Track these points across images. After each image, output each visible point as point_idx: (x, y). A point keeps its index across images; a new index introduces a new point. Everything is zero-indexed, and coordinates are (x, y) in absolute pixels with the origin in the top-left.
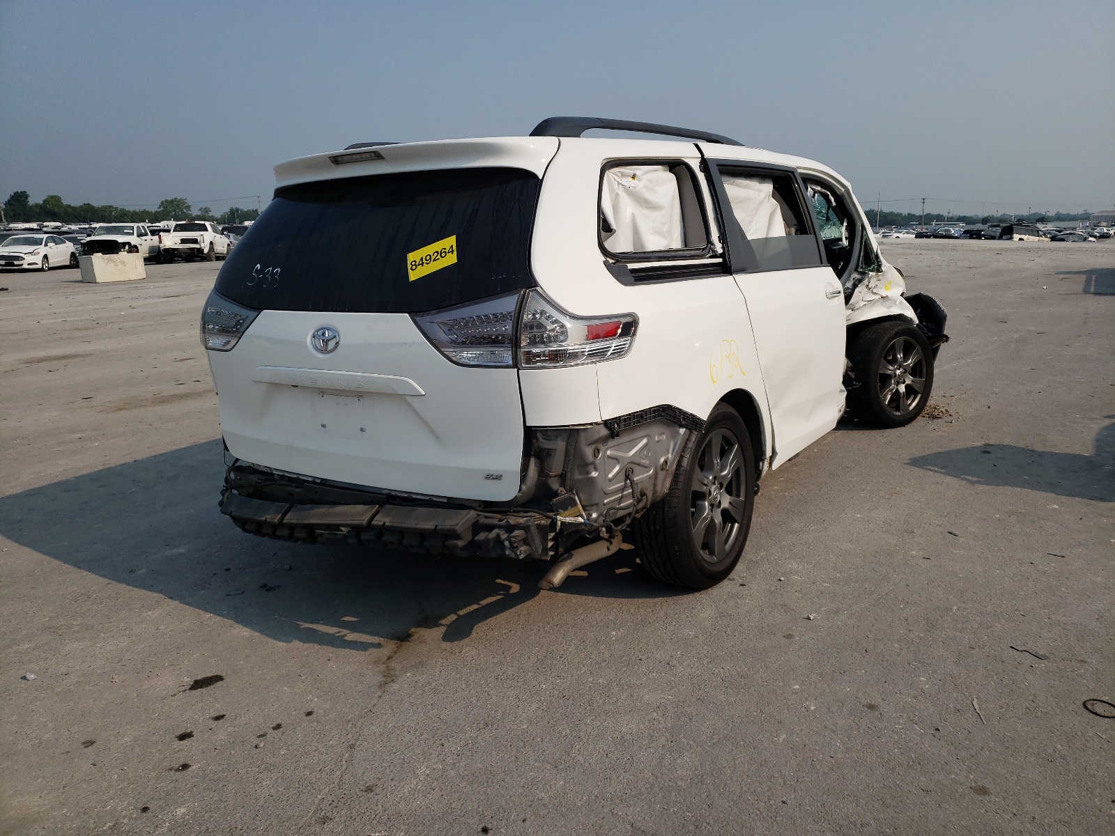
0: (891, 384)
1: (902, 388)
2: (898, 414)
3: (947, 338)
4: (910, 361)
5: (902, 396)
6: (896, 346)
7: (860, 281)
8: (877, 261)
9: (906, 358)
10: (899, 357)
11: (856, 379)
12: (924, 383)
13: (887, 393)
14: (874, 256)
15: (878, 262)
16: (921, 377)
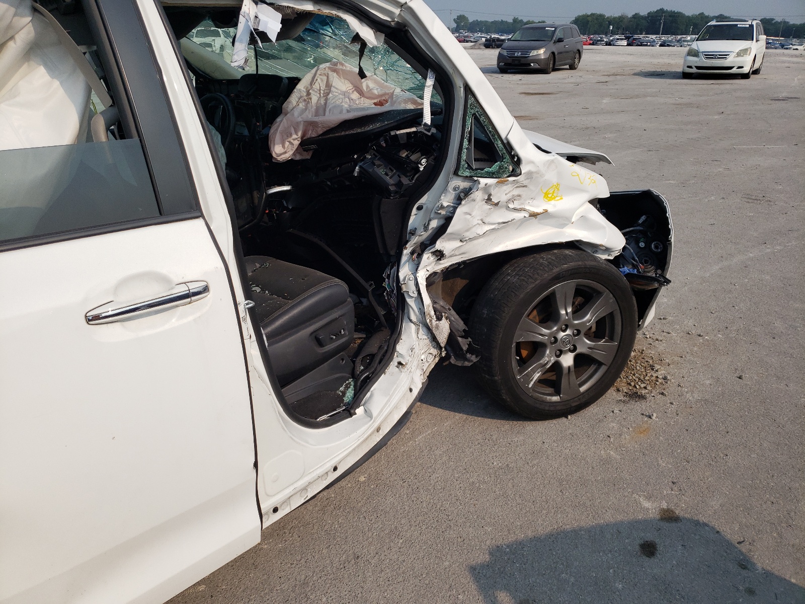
0: (543, 355)
1: (567, 360)
2: (555, 399)
3: (668, 282)
4: (588, 317)
5: (565, 371)
6: (558, 296)
7: (467, 192)
8: (510, 153)
9: (578, 311)
10: (563, 312)
11: (471, 350)
12: (616, 348)
13: (534, 371)
14: (500, 145)
15: (512, 157)
16: (611, 339)
